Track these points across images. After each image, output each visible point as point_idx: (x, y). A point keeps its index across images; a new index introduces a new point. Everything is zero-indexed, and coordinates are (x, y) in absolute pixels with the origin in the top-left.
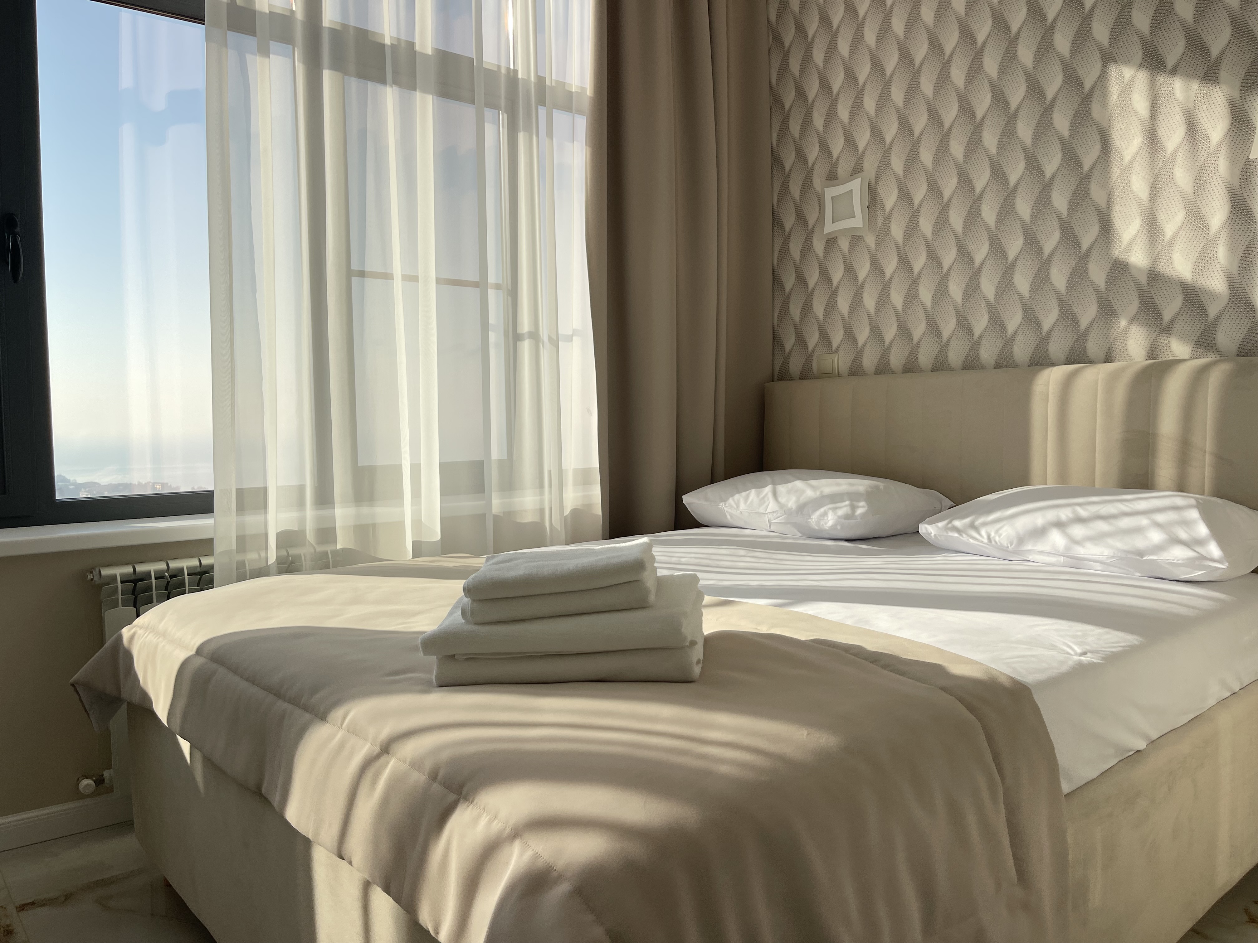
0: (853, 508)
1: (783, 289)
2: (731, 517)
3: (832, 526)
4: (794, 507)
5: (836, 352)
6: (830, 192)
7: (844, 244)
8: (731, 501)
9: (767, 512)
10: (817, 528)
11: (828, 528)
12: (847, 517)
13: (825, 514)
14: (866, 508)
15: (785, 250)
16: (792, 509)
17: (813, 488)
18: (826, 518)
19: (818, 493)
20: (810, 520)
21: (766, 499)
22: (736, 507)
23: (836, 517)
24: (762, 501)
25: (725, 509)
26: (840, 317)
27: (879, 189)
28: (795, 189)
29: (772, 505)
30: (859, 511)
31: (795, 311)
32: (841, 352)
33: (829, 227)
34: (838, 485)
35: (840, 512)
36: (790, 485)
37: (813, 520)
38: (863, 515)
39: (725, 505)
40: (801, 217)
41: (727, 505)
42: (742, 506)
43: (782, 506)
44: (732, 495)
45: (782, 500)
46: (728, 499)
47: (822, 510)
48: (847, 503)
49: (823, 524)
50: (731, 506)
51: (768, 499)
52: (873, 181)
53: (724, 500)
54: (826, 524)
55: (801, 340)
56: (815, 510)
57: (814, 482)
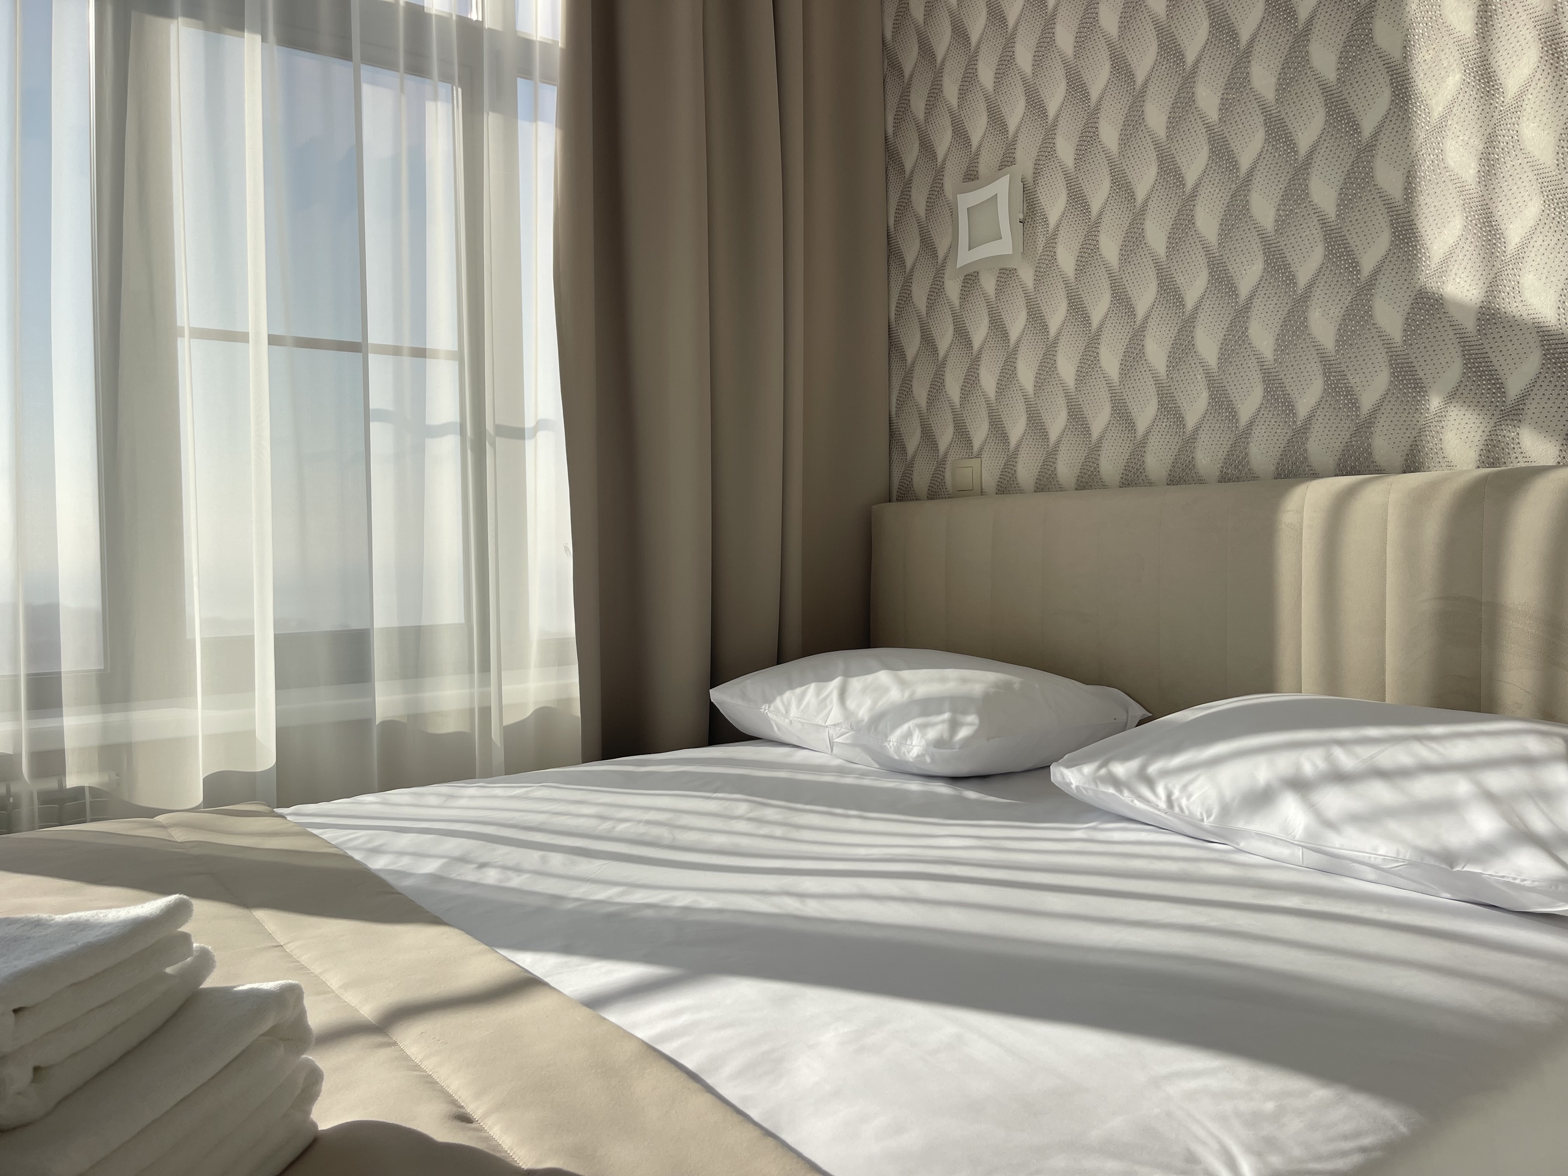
0: (954, 725)
1: (903, 358)
2: (779, 728)
3: (918, 756)
4: (866, 719)
5: (979, 455)
6: (967, 200)
7: (988, 283)
8: (778, 702)
9: (827, 724)
10: (897, 758)
11: (912, 760)
12: (939, 743)
13: (909, 735)
14: (975, 728)
15: (906, 296)
16: (863, 721)
17: (903, 684)
18: (909, 742)
19: (907, 694)
20: (886, 744)
21: (828, 702)
22: (784, 712)
23: (923, 742)
24: (823, 703)
25: (769, 714)
26: (983, 400)
27: (1039, 192)
28: (919, 200)
29: (835, 714)
30: (963, 733)
31: (921, 392)
32: (985, 455)
33: (965, 257)
34: (943, 680)
35: (932, 734)
36: (870, 678)
37: (891, 743)
38: (967, 740)
39: (769, 707)
40: (928, 245)
41: (771, 709)
42: (794, 712)
43: (848, 714)
44: (781, 693)
45: (851, 704)
46: (774, 699)
47: (905, 727)
48: (946, 716)
49: (904, 752)
50: (777, 710)
51: (831, 702)
52: (1030, 179)
53: (769, 701)
54: (909, 752)
55: (929, 437)
56: (894, 727)
57: (907, 674)
